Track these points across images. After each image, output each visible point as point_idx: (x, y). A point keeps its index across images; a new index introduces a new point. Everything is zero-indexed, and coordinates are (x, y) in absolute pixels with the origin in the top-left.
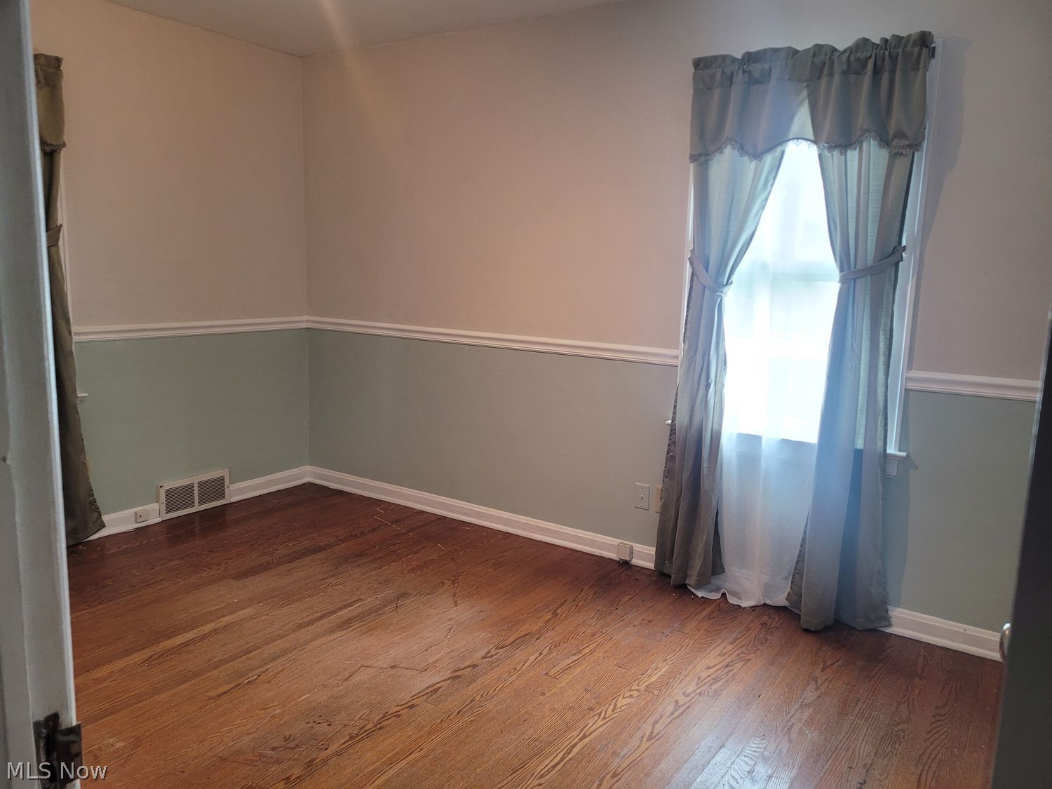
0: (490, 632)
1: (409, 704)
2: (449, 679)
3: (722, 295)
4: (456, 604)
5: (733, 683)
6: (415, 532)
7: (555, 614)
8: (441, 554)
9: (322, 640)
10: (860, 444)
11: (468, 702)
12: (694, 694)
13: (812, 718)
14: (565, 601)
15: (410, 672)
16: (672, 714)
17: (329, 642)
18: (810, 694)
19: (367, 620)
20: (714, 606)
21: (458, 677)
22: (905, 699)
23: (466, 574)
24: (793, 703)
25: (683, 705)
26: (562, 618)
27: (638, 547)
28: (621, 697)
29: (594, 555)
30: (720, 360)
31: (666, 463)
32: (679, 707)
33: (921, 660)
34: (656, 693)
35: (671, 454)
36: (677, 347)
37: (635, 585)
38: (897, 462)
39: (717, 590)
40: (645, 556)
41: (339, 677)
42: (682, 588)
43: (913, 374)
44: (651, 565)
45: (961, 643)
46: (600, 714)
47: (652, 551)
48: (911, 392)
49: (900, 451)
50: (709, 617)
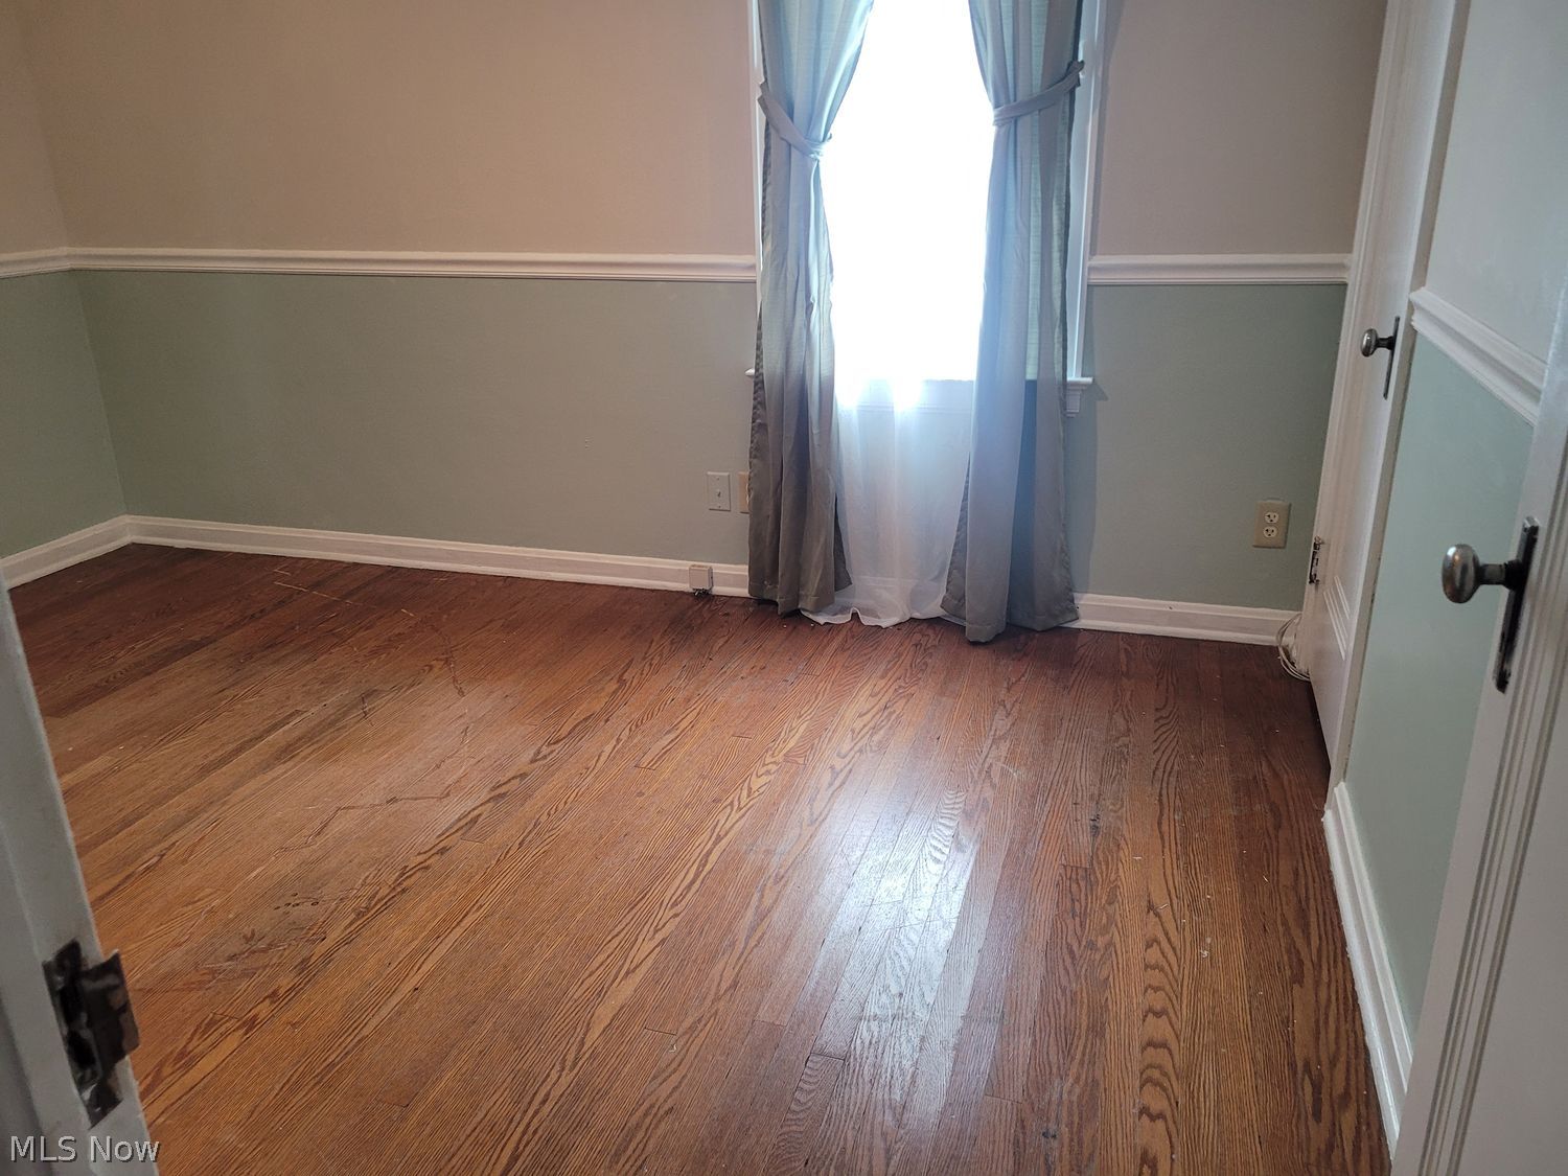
0: (530, 724)
1: (438, 848)
2: (488, 801)
3: (819, 158)
4: (461, 693)
5: (900, 728)
6: (355, 598)
7: (621, 681)
8: (412, 623)
9: (252, 785)
10: (1031, 374)
11: (530, 828)
12: (852, 753)
13: (1012, 752)
14: (631, 661)
15: (423, 803)
16: (831, 785)
17: (268, 783)
18: (1001, 723)
19: (323, 739)
20: (844, 632)
21: (502, 796)
22: (1117, 705)
23: (464, 648)
24: (983, 739)
25: (841, 771)
26: (633, 684)
27: (720, 568)
28: (754, 776)
29: (653, 591)
30: (823, 264)
31: (752, 436)
32: (838, 774)
33: (1123, 656)
34: (801, 761)
35: (758, 421)
36: (752, 251)
37: (726, 622)
38: (1079, 393)
39: (843, 610)
40: (732, 578)
41: (306, 832)
42: (795, 616)
43: (1098, 261)
44: (744, 592)
45: (1166, 625)
46: (732, 803)
47: (743, 570)
48: (1095, 288)
49: (1083, 376)
50: (842, 649)
